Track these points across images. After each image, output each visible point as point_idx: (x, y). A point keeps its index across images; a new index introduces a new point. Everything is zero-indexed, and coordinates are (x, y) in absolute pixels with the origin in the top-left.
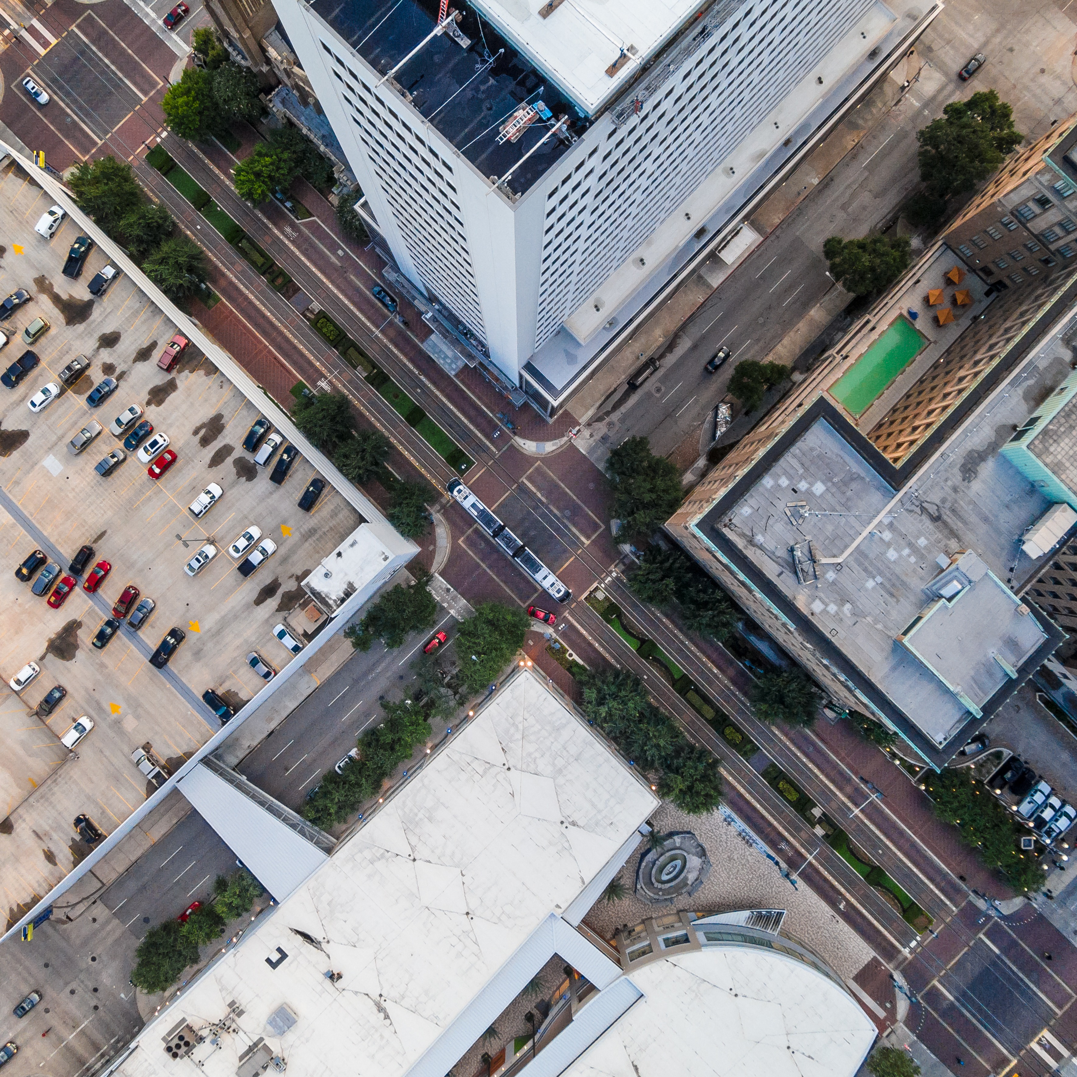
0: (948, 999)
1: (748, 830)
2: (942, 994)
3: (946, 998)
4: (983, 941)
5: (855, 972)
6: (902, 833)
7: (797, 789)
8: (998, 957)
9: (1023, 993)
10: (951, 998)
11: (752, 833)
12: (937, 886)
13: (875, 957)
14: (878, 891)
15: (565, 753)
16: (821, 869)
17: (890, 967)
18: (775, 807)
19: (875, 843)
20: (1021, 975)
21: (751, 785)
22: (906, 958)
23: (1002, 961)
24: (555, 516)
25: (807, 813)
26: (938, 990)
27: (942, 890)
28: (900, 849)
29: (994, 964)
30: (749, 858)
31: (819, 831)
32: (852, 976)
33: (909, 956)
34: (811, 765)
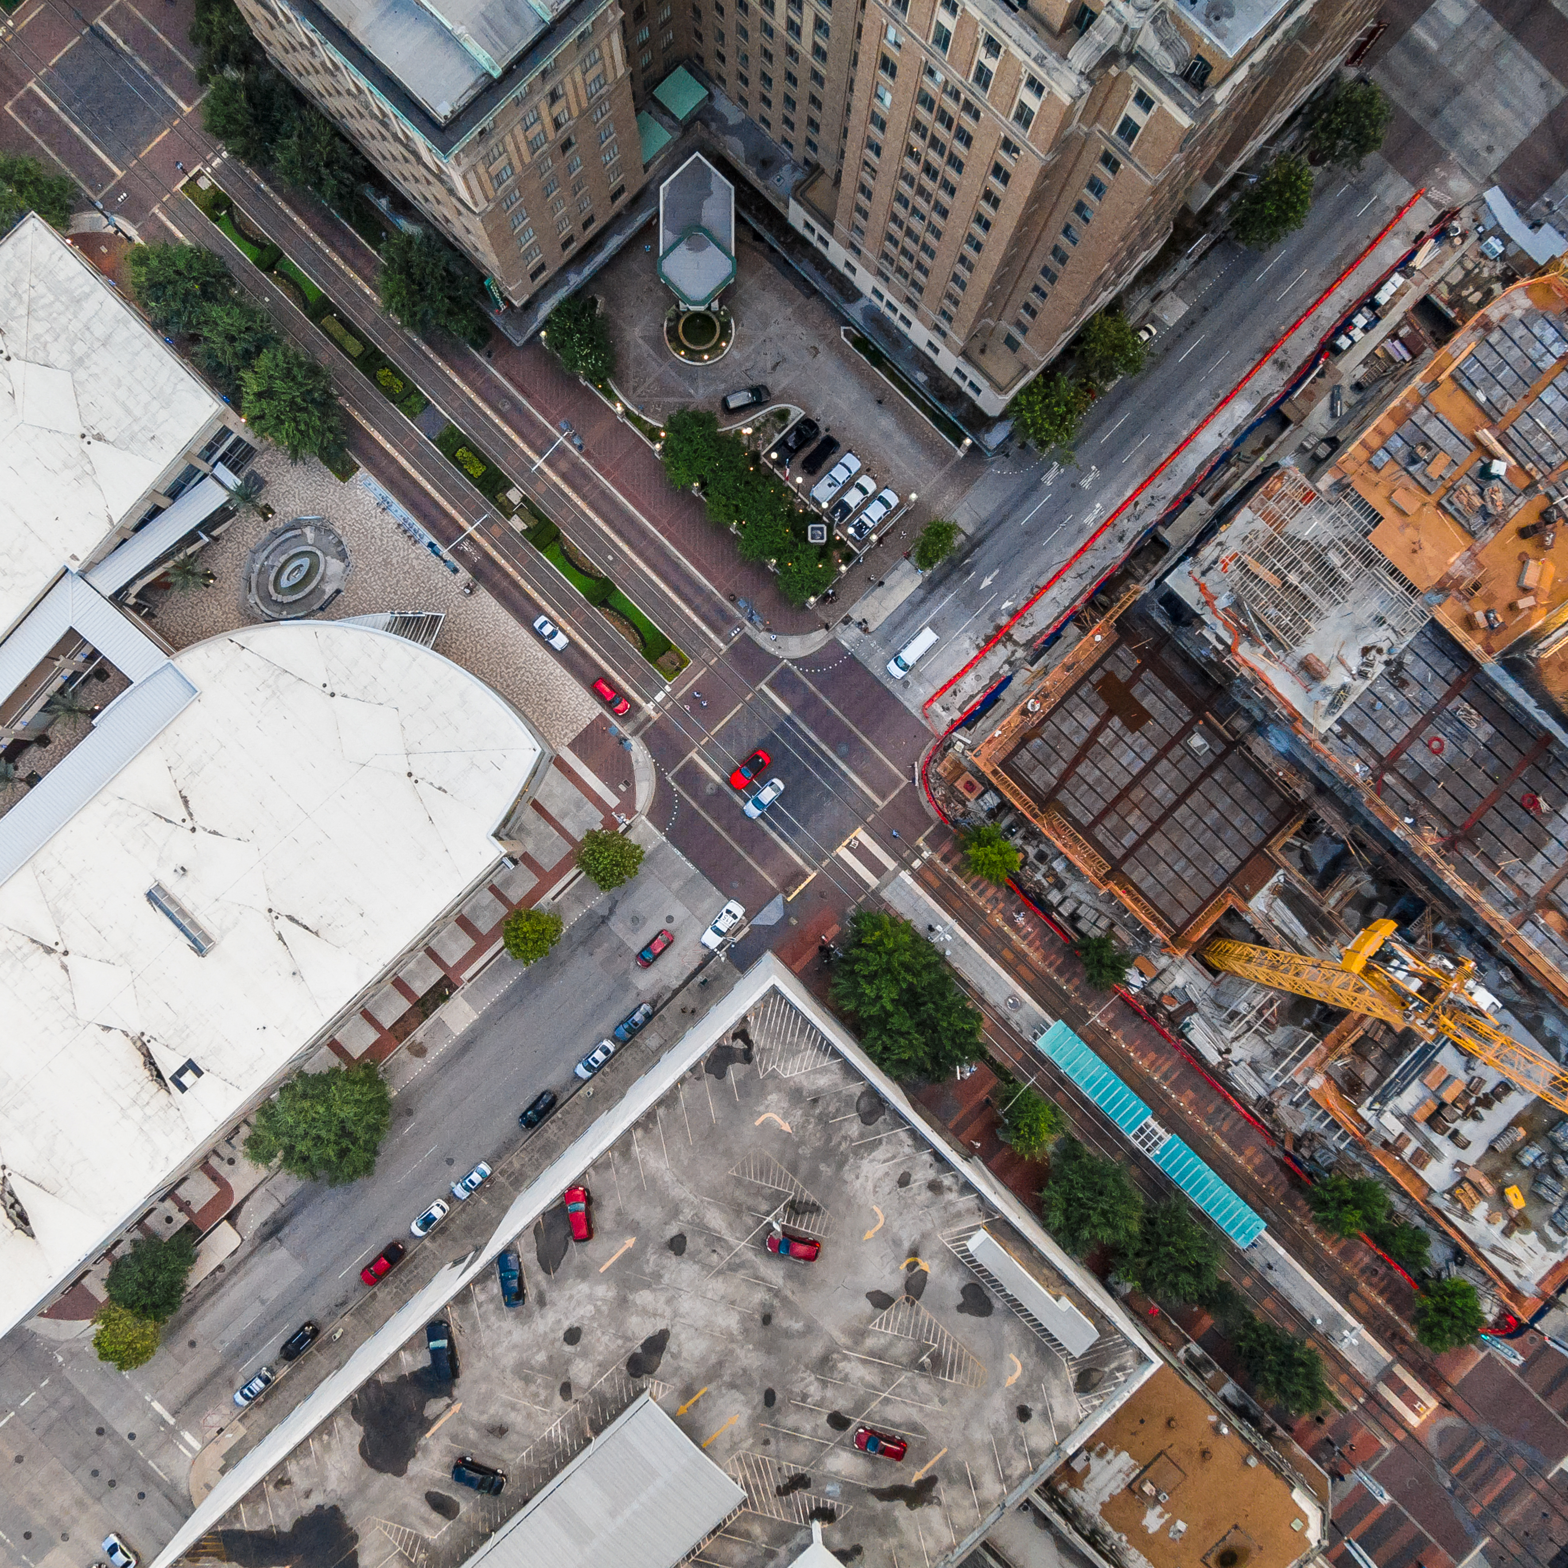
0: (713, 781)
1: (412, 520)
2: (704, 772)
3: (709, 779)
4: (765, 695)
5: (572, 736)
6: (643, 533)
7: (483, 460)
8: (788, 719)
9: (826, 773)
10: (717, 779)
11: (418, 525)
12: (695, 610)
13: (601, 715)
14: (605, 613)
15: (87, 335)
16: (522, 582)
17: (625, 730)
18: (453, 488)
19: (602, 546)
20: (824, 747)
21: (419, 457)
22: (649, 719)
23: (794, 724)
24: (143, 72)
25: (500, 497)
26: (697, 765)
27: (704, 618)
28: (640, 554)
29: (782, 729)
30: (415, 563)
31: (518, 524)
32: (567, 741)
33: (653, 714)
34: (506, 429)
